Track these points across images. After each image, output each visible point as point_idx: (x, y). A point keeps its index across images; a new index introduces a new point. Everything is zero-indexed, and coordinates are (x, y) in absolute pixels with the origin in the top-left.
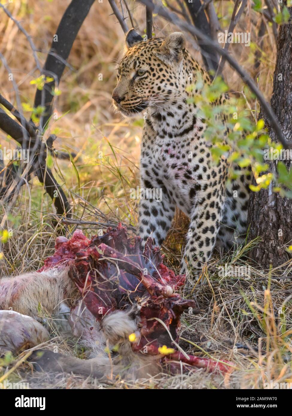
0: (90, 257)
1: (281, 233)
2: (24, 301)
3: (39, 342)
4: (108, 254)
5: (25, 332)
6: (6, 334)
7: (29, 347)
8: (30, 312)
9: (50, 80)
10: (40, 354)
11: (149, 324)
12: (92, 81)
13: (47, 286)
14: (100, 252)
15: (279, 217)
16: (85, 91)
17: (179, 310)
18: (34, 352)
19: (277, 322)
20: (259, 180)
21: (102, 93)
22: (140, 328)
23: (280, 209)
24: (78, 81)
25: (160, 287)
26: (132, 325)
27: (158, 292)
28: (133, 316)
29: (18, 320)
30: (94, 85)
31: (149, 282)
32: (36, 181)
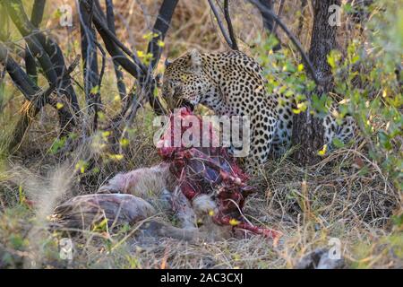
0: (185, 157)
1: (315, 143)
2: (138, 188)
3: (148, 216)
4: (197, 155)
5: (138, 209)
6: (125, 210)
7: (141, 220)
8: (142, 196)
9: (156, 35)
10: (148, 225)
11: (225, 203)
12: (188, 37)
13: (154, 177)
14: (192, 154)
15: (314, 132)
16: (183, 43)
17: (246, 194)
18: (144, 223)
19: (311, 203)
20: (299, 106)
21: (195, 45)
22: (218, 206)
23: (315, 125)
24: (179, 36)
25: (233, 178)
26: (213, 204)
27: (231, 182)
28: (213, 198)
29: (134, 201)
30: (190, 39)
31: (225, 175)
32: (148, 105)
